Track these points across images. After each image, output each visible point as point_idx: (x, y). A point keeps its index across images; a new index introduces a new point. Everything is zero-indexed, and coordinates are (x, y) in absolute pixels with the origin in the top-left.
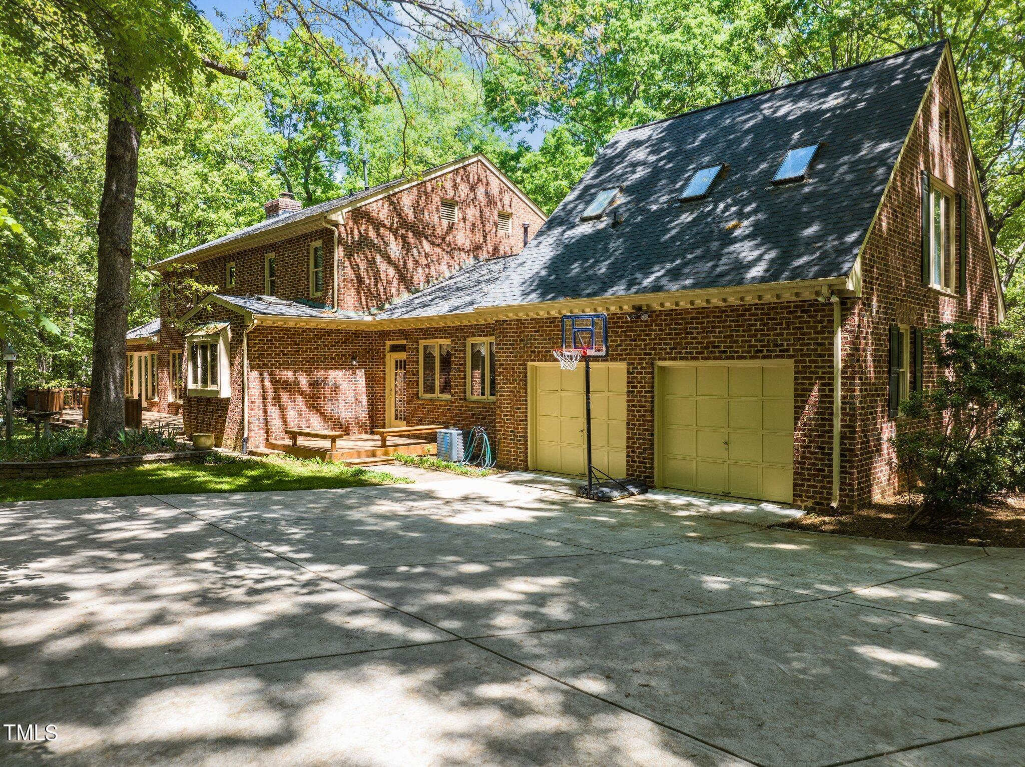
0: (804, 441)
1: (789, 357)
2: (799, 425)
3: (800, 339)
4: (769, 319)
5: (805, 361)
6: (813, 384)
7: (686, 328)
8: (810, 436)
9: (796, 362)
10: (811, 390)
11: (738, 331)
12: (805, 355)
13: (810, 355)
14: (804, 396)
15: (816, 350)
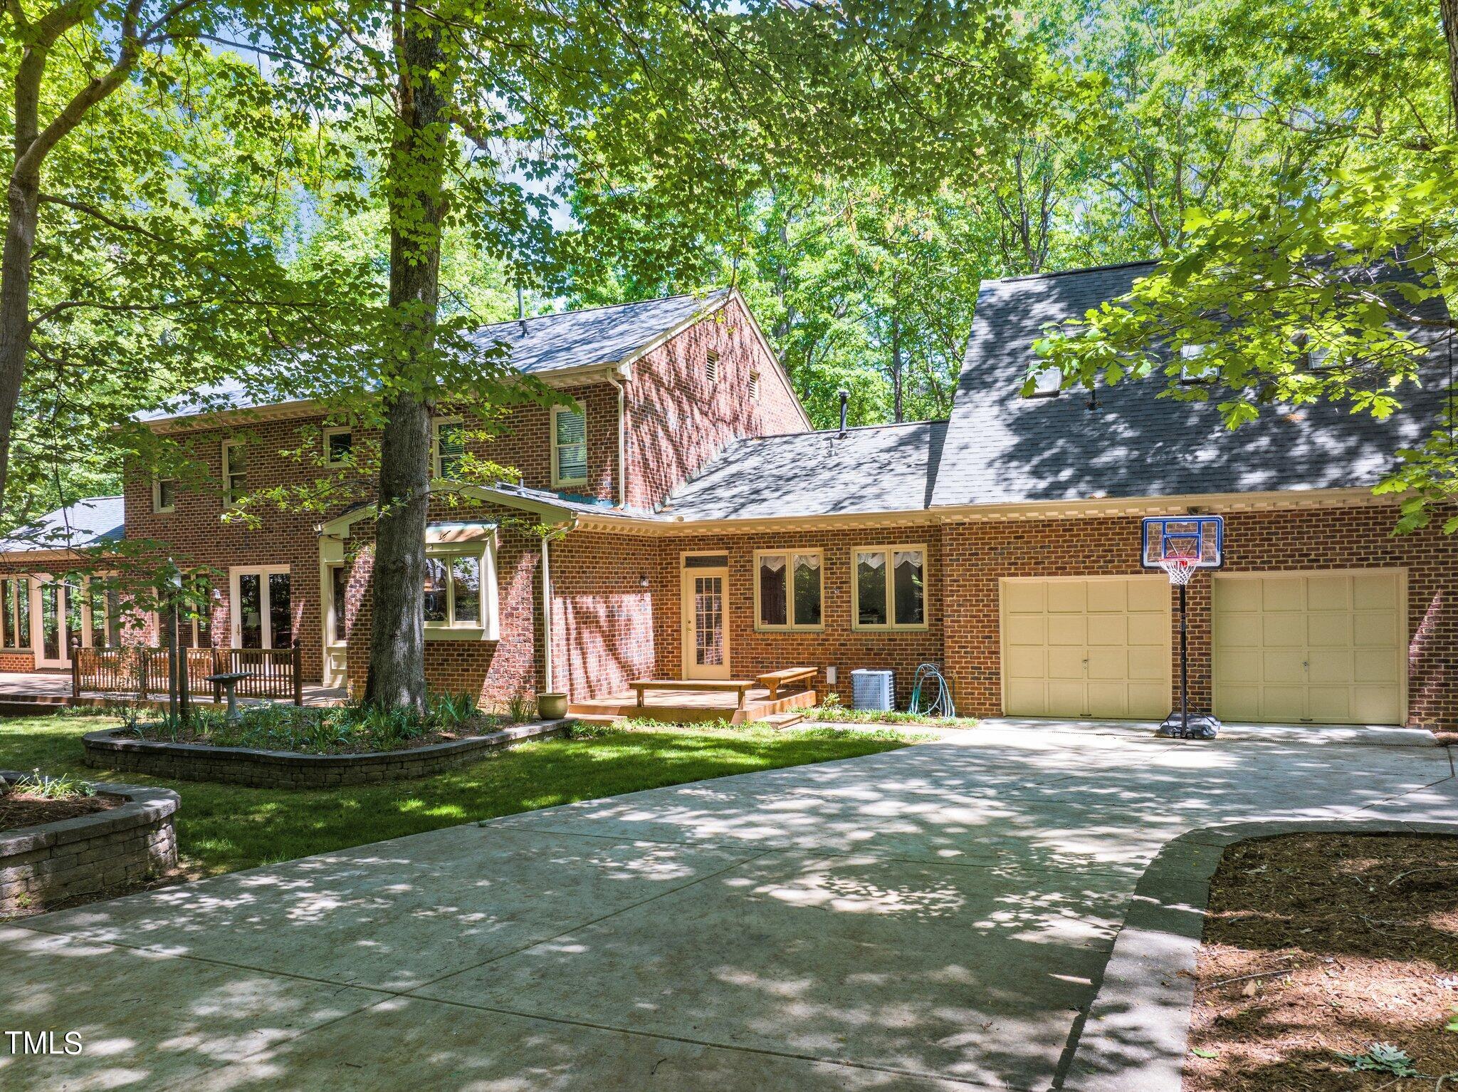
0: (1423, 655)
1: (1402, 564)
2: (1417, 638)
3: (1415, 546)
4: (1374, 524)
5: (1423, 569)
6: (1434, 593)
7: (1262, 534)
8: (1430, 649)
9: (1411, 570)
10: (1431, 600)
11: (1334, 537)
12: (1424, 563)
13: (1429, 563)
14: (1423, 606)
15: (1437, 557)
